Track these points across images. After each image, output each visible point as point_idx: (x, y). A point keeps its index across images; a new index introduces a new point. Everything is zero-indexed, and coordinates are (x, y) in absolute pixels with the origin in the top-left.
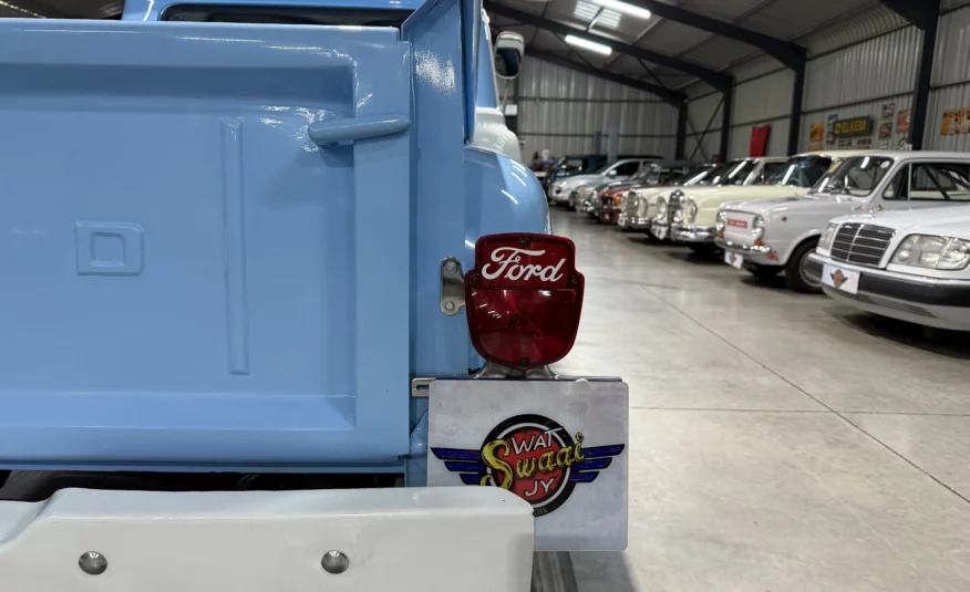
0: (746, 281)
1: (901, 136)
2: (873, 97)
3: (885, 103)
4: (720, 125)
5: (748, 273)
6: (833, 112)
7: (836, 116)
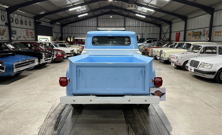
0: (175, 68)
1: (207, 36)
2: (201, 28)
3: (204, 29)
4: (169, 32)
5: (175, 66)
6: (193, 30)
7: (194, 31)
